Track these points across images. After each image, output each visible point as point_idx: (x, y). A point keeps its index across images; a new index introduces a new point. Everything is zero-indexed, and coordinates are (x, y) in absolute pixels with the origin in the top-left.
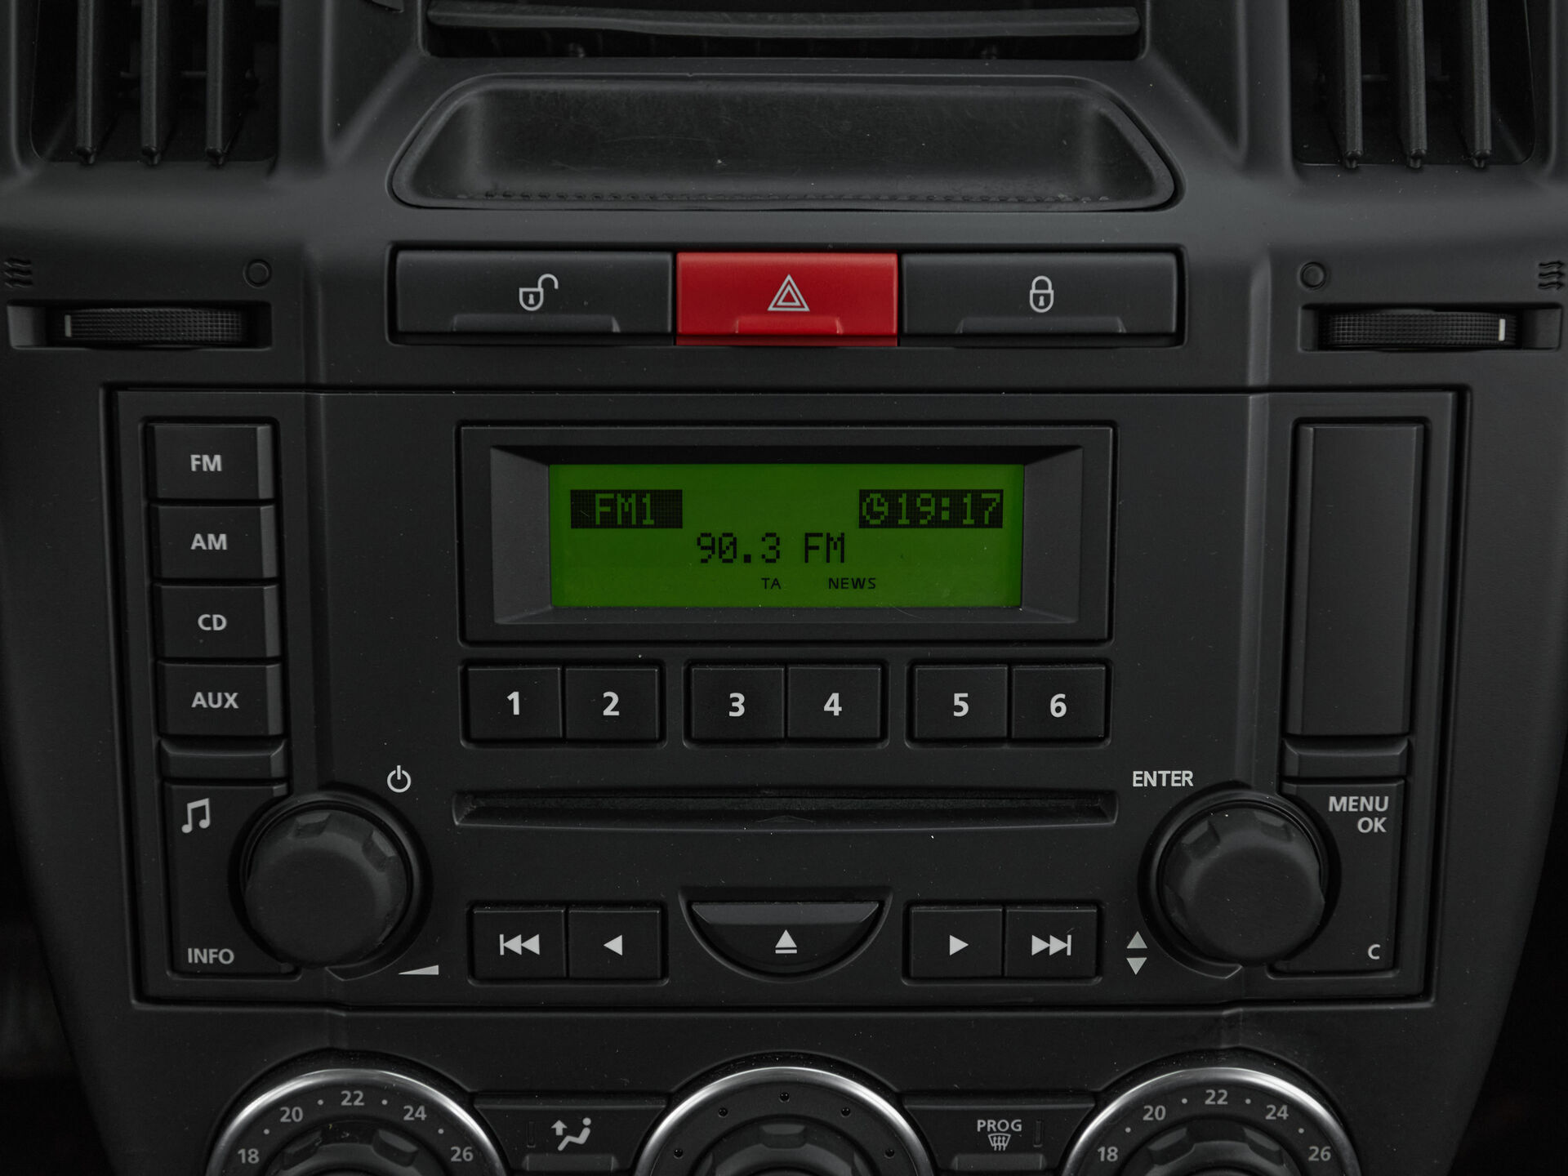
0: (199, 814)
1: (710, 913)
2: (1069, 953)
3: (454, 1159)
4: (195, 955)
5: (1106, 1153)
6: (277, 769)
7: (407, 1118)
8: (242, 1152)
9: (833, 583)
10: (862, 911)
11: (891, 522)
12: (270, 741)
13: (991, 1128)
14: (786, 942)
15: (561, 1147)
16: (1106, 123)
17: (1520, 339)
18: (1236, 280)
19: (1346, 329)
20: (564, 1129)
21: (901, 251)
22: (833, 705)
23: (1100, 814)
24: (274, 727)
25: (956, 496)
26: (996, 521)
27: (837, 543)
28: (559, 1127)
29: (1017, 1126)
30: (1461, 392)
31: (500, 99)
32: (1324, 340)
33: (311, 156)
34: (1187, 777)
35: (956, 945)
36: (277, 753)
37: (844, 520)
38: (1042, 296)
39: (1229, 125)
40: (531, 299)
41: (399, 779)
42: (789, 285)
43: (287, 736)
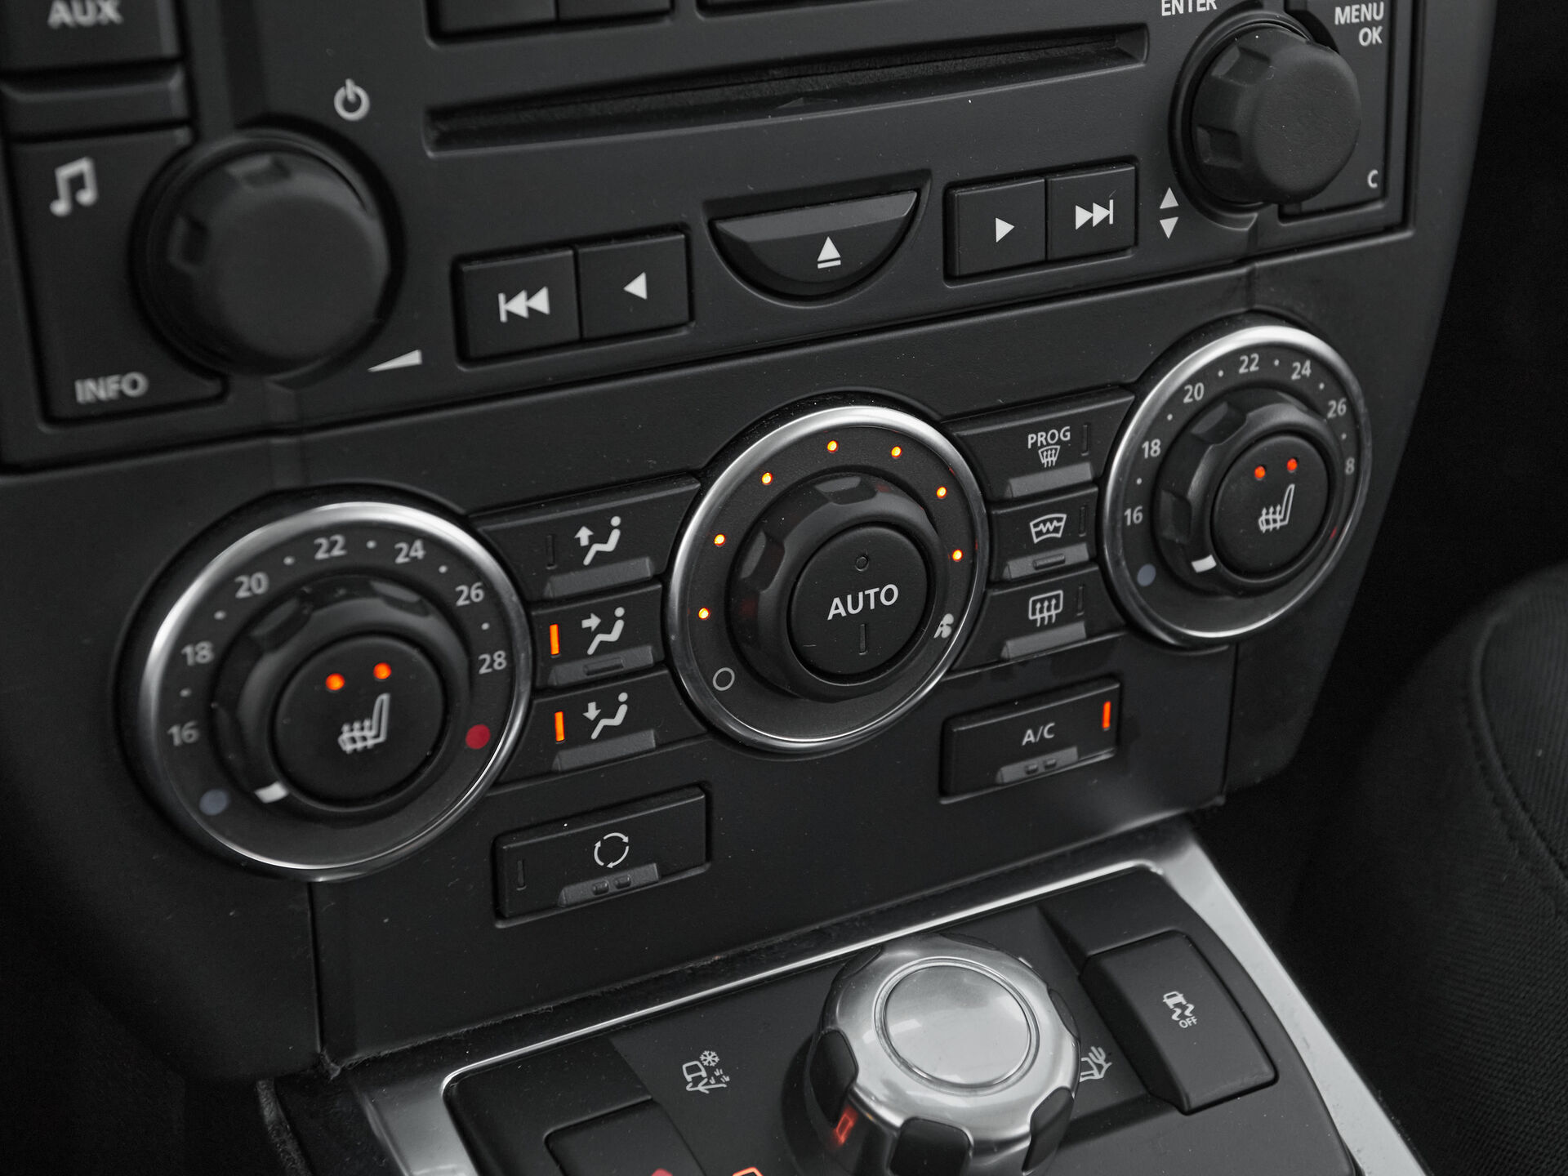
0: (77, 183)
2: (1111, 222)
3: (461, 602)
4: (90, 390)
5: (1150, 448)
6: (176, 106)
7: (401, 560)
8: (188, 650)
13: (1041, 442)
14: (829, 252)
15: (587, 561)
20: (590, 537)
24: (168, 46)
28: (584, 535)
29: (1065, 434)
34: (1211, 0)
35: (1003, 229)
36: (175, 82)
43: (184, 57)
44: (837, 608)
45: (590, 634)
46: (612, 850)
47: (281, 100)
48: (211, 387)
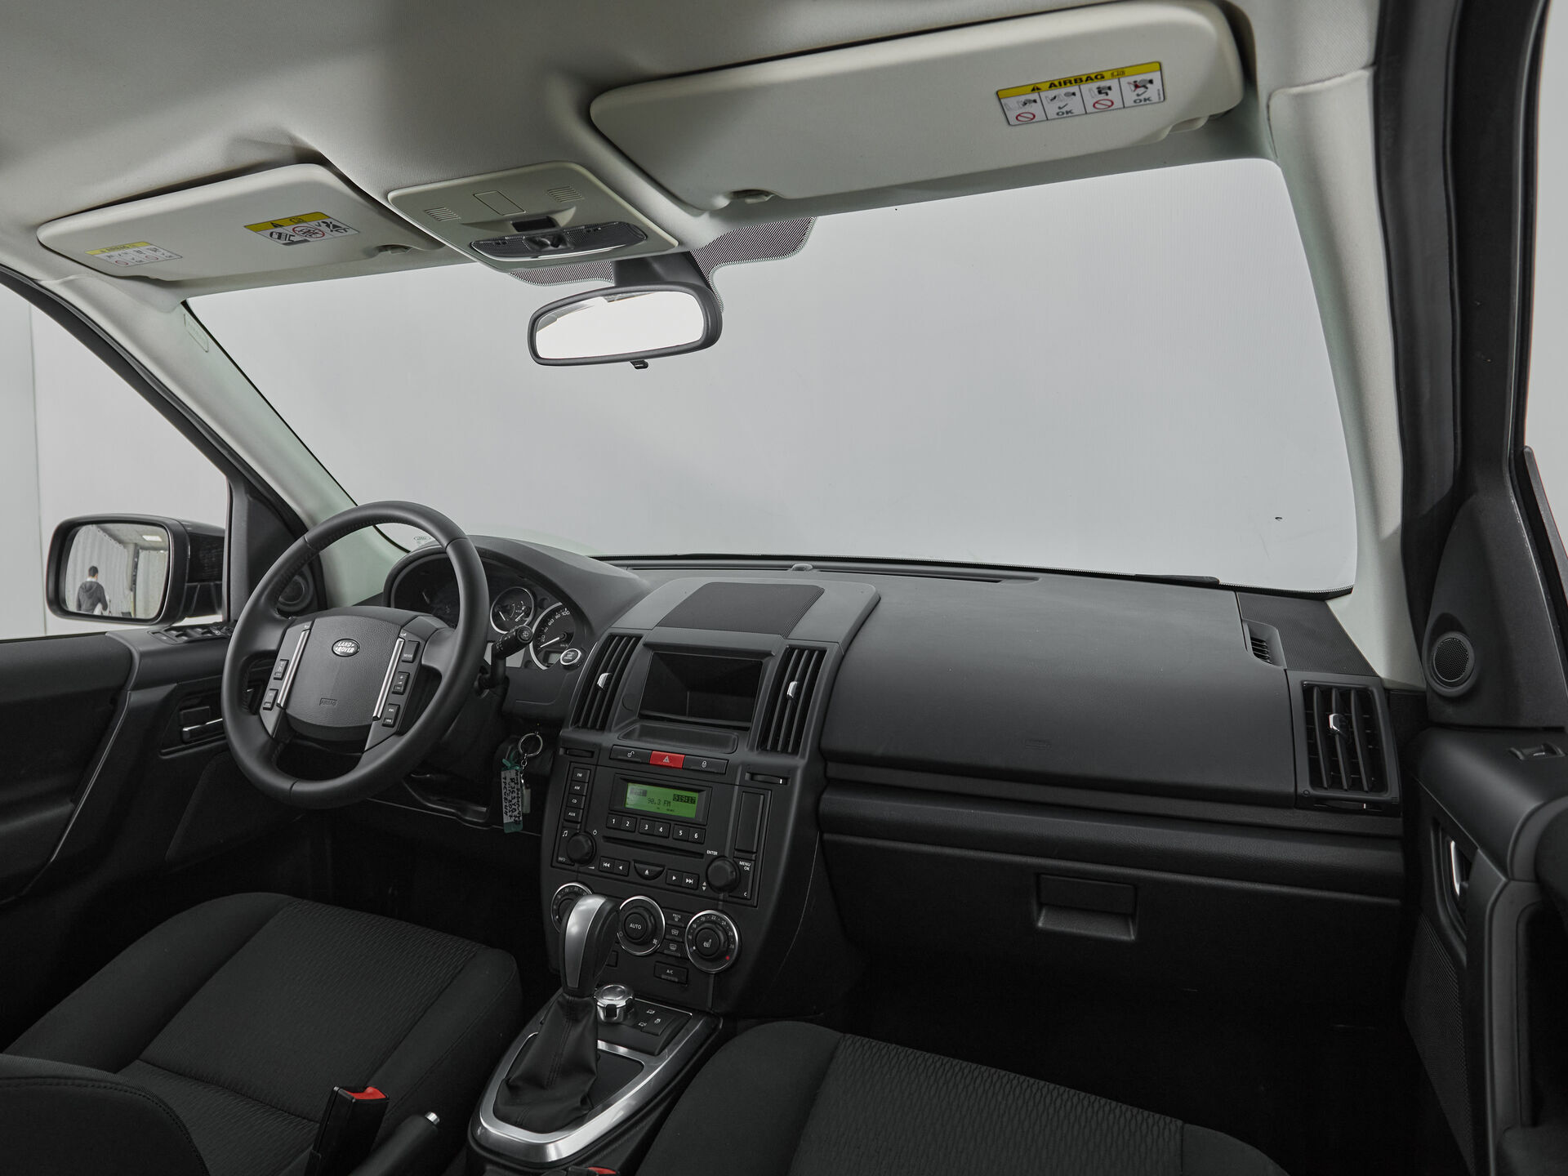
1: (636, 865)
2: (693, 884)
4: (560, 858)
5: (694, 925)
6: (578, 827)
9: (668, 810)
10: (661, 869)
11: (678, 800)
12: (578, 823)
13: (676, 916)
14: (647, 872)
17: (785, 783)
18: (737, 765)
19: (759, 778)
21: (689, 755)
22: (661, 830)
23: (701, 857)
24: (580, 820)
25: (688, 797)
26: (694, 803)
29: (680, 916)
30: (772, 791)
32: (752, 778)
33: (610, 731)
34: (716, 853)
36: (578, 825)
37: (670, 798)
38: (704, 764)
40: (629, 755)
41: (595, 832)
42: (668, 758)
43: (581, 823)
44: (631, 925)
48: (572, 863)
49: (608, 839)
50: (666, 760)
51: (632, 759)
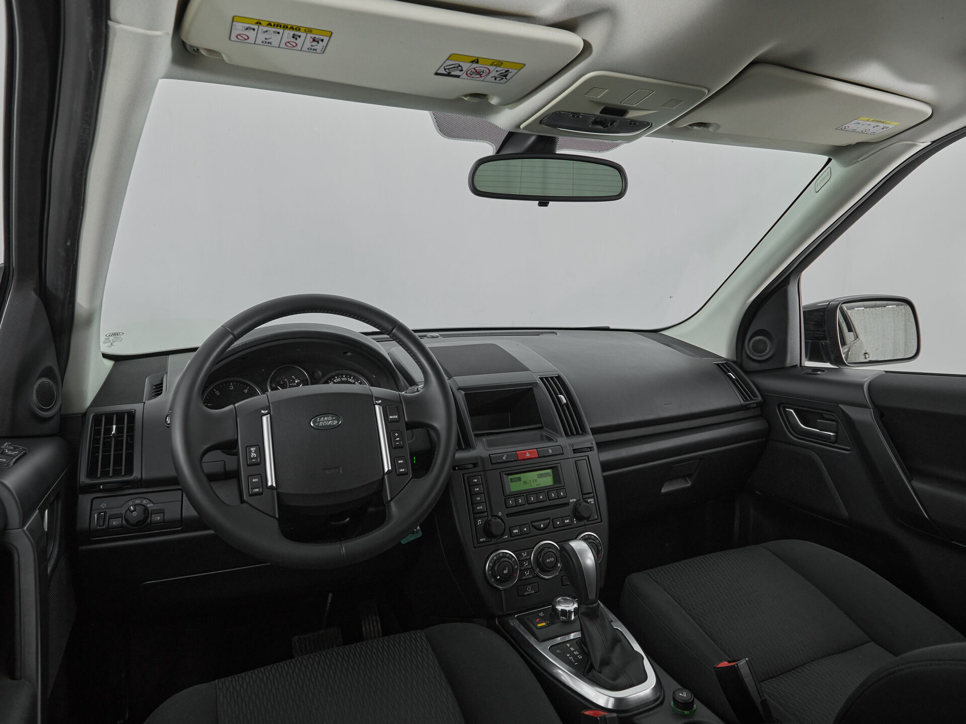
0: (479, 522)
1: (534, 524)
2: (569, 522)
4: (481, 540)
6: (486, 515)
9: (537, 485)
10: (549, 521)
11: (541, 477)
14: (542, 525)
15: (523, 556)
16: (546, 436)
17: (591, 450)
18: (566, 447)
19: (578, 451)
20: (523, 553)
21: (536, 449)
22: (541, 497)
23: (568, 506)
27: (536, 480)
30: (588, 456)
31: (487, 440)
32: (574, 453)
33: (476, 448)
34: (575, 500)
36: (486, 513)
37: (536, 477)
39: (558, 433)
40: (504, 458)
41: (500, 514)
42: (528, 453)
43: (487, 511)
44: (547, 561)
45: (524, 564)
46: (529, 589)
47: (495, 514)
48: (490, 540)
49: (508, 515)
50: (528, 455)
51: (508, 460)
